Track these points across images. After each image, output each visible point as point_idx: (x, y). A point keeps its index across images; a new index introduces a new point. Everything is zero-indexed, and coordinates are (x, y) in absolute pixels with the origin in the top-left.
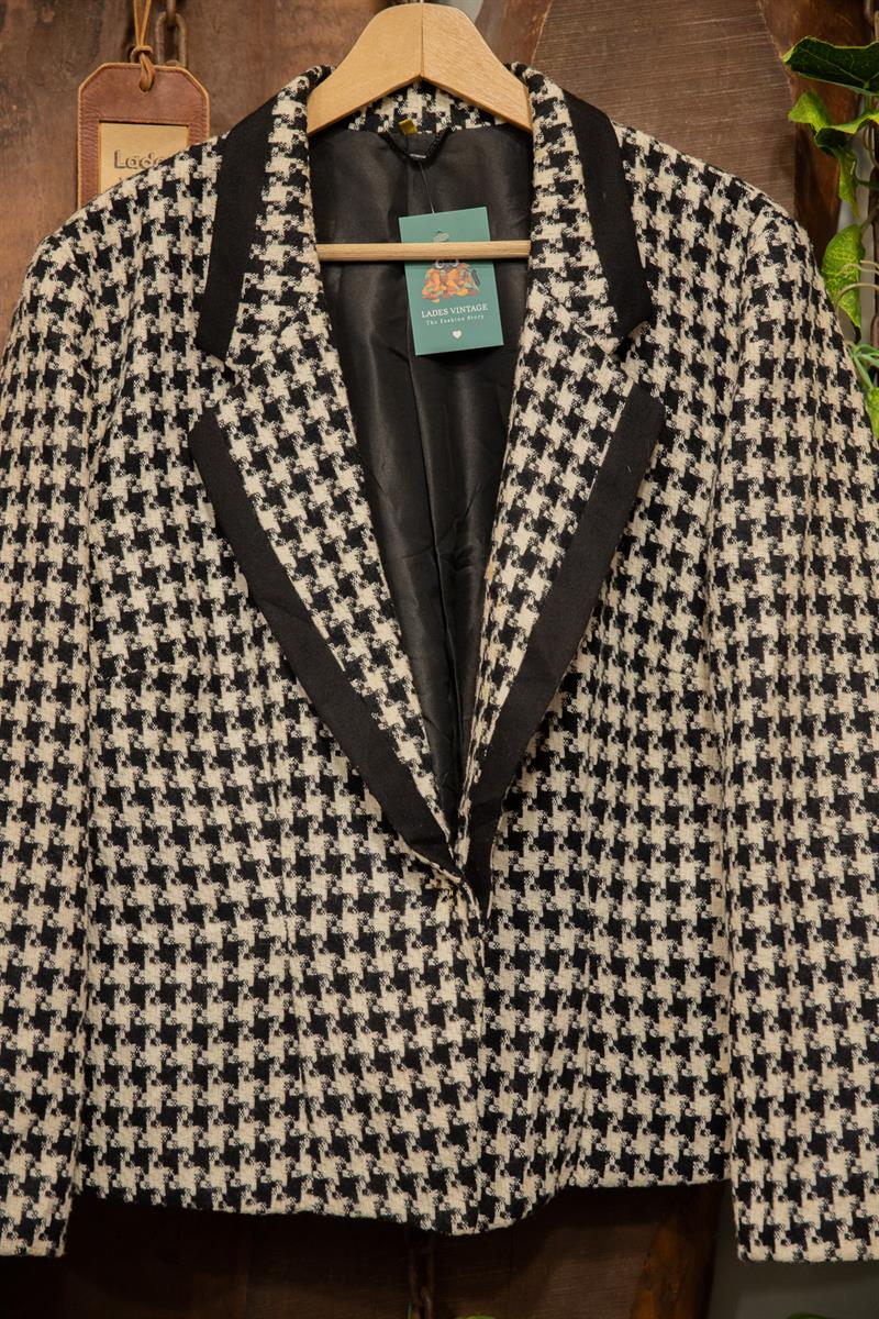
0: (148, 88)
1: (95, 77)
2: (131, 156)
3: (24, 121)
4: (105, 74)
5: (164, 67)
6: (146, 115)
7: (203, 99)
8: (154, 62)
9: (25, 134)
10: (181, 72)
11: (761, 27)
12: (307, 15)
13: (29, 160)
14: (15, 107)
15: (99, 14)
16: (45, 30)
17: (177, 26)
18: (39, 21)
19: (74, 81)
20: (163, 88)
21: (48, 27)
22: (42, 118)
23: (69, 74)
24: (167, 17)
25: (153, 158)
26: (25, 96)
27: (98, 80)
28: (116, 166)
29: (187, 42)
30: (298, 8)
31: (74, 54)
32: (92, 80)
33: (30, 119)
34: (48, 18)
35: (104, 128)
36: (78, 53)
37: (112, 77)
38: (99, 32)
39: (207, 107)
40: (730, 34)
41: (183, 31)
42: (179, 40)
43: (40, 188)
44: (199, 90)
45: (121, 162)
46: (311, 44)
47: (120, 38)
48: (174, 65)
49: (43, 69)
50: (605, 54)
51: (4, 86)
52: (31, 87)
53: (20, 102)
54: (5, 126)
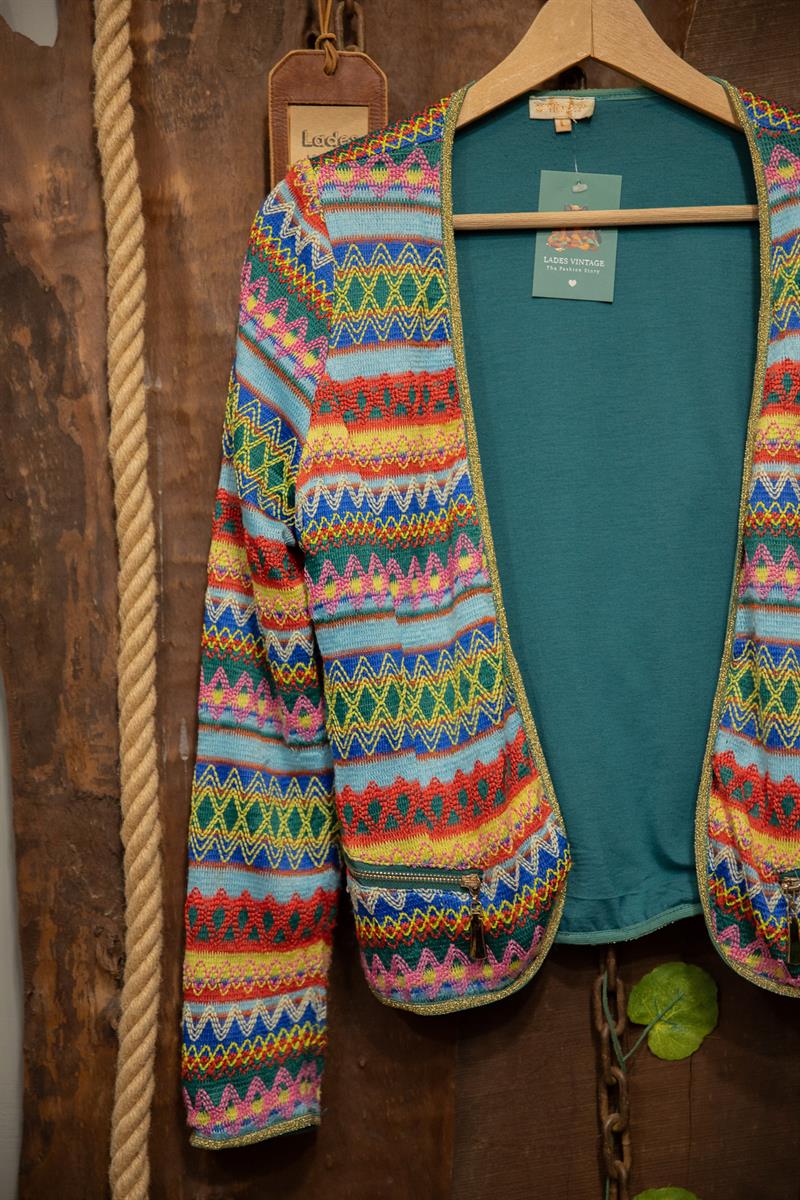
0: (331, 73)
1: (284, 63)
2: (318, 135)
3: (217, 105)
4: (293, 60)
5: (345, 52)
6: (331, 97)
7: (382, 81)
8: (337, 48)
9: (218, 117)
10: (361, 57)
13: (222, 141)
14: (208, 93)
15: (281, 3)
16: (234, 21)
17: (355, 13)
18: (228, 13)
19: (260, 67)
20: (346, 72)
21: (235, 18)
22: (232, 102)
23: (255, 61)
24: (346, 6)
25: (338, 136)
26: (217, 82)
27: (286, 66)
28: (304, 145)
29: (365, 27)
31: (260, 42)
32: (281, 66)
33: (222, 103)
34: (235, 11)
35: (293, 111)
36: (264, 41)
37: (299, 63)
38: (282, 21)
39: (386, 88)
41: (361, 17)
42: (357, 26)
43: (233, 166)
44: (378, 73)
45: (309, 140)
46: (476, 26)
47: (300, 25)
48: (353, 50)
49: (232, 56)
50: (754, 27)
51: (198, 73)
52: (222, 73)
53: (213, 88)
54: (200, 110)
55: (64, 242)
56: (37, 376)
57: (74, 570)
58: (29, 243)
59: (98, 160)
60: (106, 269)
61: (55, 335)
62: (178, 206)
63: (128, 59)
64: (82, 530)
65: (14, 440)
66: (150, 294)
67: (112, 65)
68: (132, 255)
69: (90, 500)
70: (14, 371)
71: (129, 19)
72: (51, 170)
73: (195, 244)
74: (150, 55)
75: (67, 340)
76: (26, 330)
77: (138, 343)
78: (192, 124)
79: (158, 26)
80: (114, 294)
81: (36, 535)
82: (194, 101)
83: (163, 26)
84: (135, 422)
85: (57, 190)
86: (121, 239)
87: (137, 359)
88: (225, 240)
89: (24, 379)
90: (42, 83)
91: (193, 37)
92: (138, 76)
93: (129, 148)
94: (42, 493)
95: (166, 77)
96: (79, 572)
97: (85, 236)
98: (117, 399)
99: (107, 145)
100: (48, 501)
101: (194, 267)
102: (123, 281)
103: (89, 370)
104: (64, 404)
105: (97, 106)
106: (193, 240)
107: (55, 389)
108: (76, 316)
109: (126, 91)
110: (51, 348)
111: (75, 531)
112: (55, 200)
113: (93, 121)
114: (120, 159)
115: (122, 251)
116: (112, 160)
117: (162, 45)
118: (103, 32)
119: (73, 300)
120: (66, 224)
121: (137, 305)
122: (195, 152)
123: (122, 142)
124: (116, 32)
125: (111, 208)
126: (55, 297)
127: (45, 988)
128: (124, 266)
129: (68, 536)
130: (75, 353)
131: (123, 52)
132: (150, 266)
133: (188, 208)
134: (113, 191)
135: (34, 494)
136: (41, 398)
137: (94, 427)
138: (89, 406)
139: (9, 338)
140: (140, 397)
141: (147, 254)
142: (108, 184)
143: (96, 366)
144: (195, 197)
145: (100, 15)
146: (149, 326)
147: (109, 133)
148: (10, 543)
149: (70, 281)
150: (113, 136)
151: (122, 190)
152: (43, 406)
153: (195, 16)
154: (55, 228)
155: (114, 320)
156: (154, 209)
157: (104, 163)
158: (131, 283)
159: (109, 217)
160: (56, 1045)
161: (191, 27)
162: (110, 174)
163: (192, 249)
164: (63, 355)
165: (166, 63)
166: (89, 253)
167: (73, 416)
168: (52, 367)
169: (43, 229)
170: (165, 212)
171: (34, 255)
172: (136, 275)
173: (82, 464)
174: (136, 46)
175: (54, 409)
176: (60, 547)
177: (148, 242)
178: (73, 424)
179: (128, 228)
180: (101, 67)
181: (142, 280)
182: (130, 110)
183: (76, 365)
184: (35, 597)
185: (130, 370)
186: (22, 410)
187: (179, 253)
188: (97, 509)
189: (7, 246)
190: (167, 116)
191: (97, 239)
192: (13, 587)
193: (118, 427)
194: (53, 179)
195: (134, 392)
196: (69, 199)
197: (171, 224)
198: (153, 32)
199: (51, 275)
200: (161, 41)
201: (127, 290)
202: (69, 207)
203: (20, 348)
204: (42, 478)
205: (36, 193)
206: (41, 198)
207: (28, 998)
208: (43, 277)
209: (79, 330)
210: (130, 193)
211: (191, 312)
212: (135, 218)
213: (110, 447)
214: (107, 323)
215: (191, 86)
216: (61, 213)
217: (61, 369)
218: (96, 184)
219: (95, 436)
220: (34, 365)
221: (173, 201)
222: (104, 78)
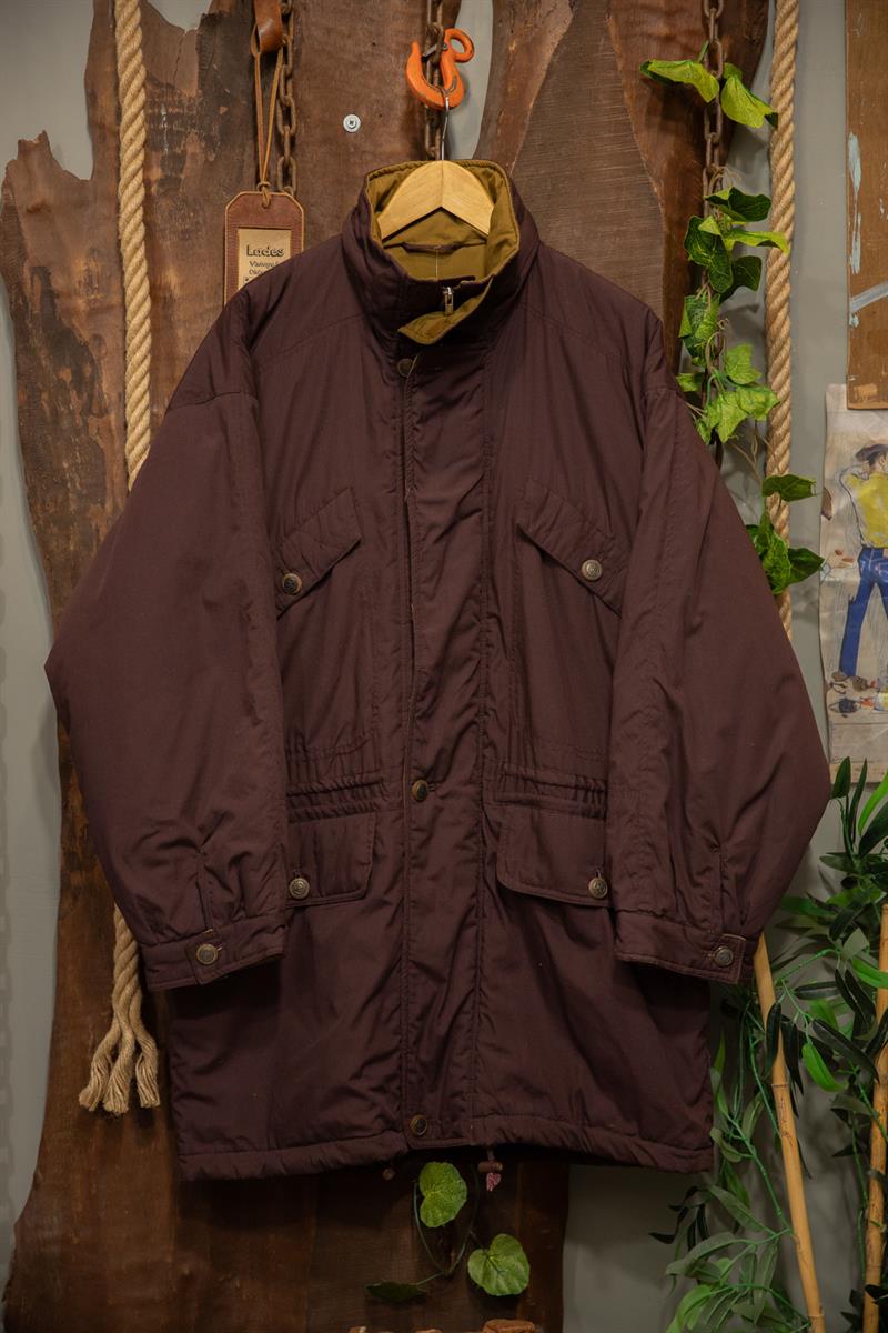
0: (267, 207)
1: (236, 200)
2: (257, 248)
3: (198, 223)
4: (242, 199)
5: (276, 193)
6: (266, 223)
7: (300, 212)
8: (270, 190)
10: (287, 196)
11: (643, 172)
12: (369, 157)
13: (200, 247)
14: (192, 214)
15: (243, 154)
16: (210, 165)
18: (207, 160)
20: (276, 207)
21: (211, 164)
22: (207, 220)
24: (285, 160)
25: (270, 249)
26: (198, 207)
27: (237, 203)
28: (248, 254)
29: (297, 174)
30: (363, 152)
32: (234, 202)
33: (201, 222)
34: (211, 159)
35: (241, 231)
36: (230, 180)
37: (246, 201)
38: (242, 168)
39: (303, 217)
40: (626, 175)
41: (295, 167)
42: (292, 174)
44: (298, 207)
45: (251, 252)
49: (209, 190)
51: (185, 201)
52: (202, 201)
53: (195, 211)
54: (187, 227)
55: (94, 312)
56: (76, 402)
57: (98, 530)
58: (71, 312)
59: (121, 260)
60: (125, 332)
61: (88, 375)
62: (170, 291)
63: (142, 191)
64: (103, 505)
65: (59, 444)
66: (153, 350)
67: (131, 198)
68: (142, 324)
69: (108, 486)
70: (60, 398)
71: (143, 166)
72: (86, 264)
73: (182, 317)
74: (154, 189)
75: (95, 378)
76: (68, 371)
77: (146, 382)
78: (181, 236)
79: (160, 170)
80: (130, 349)
81: (73, 507)
82: (183, 220)
83: (163, 170)
84: (143, 434)
85: (90, 277)
86: (135, 313)
87: (145, 393)
88: (201, 315)
89: (67, 403)
90: (82, 204)
91: (183, 177)
92: (148, 203)
93: (141, 253)
94: (77, 479)
95: (164, 204)
96: (101, 533)
97: (110, 308)
98: (132, 419)
99: (127, 250)
100: (81, 484)
101: (180, 333)
102: (136, 341)
103: (109, 398)
104: (93, 421)
105: (121, 224)
106: (180, 313)
107: (87, 410)
108: (102, 362)
109: (140, 213)
110: (85, 383)
111: (99, 505)
112: (89, 284)
113: (118, 234)
114: (135, 260)
115: (136, 321)
116: (130, 261)
117: (162, 182)
118: (125, 175)
119: (100, 351)
120: (95, 300)
121: (145, 357)
122: (182, 255)
123: (136, 249)
124: (134, 175)
125: (129, 292)
126: (87, 350)
127: (76, 801)
128: (136, 331)
129: (94, 508)
130: (100, 387)
131: (139, 188)
132: (154, 330)
133: (177, 293)
134: (130, 281)
135: (72, 479)
136: (77, 416)
137: (112, 436)
138: (109, 423)
139: (57, 376)
140: (146, 418)
141: (152, 324)
142: (127, 276)
143: (114, 396)
144: (182, 285)
145: (123, 164)
146: (152, 370)
147: (128, 243)
148: (56, 512)
149: (97, 338)
150: (131, 245)
151: (136, 280)
152: (79, 421)
153: (185, 162)
154: (88, 303)
155: (129, 367)
156: (157, 293)
157: (125, 262)
158: (141, 343)
159: (127, 298)
160: (82, 838)
161: (181, 171)
162: (129, 270)
163: (179, 320)
164: (93, 388)
165: (164, 194)
166: (112, 319)
167: (98, 429)
168: (85, 395)
169: (81, 304)
170: (161, 295)
171: (74, 321)
172: (145, 337)
173: (104, 462)
174: (147, 183)
175: (86, 424)
176: (88, 515)
177: (153, 314)
178: (98, 434)
179: (139, 306)
180: (124, 199)
181: (149, 340)
182: (142, 227)
183: (101, 395)
184: (72, 548)
185: (139, 400)
186: (65, 424)
187: (170, 322)
188: (113, 492)
189: (57, 315)
190: (165, 229)
191: (118, 311)
192: (57, 541)
193: (131, 438)
194: (88, 270)
195: (142, 415)
196: (98, 283)
197: (165, 302)
198: (156, 173)
199: (85, 335)
200: (161, 180)
201: (138, 347)
202: (98, 289)
203: (64, 382)
204: (77, 469)
205: (77, 279)
206: (80, 282)
207: (65, 807)
208: (80, 336)
209: (103, 371)
210: (142, 281)
211: (177, 363)
212: (145, 299)
213: (126, 451)
214: (126, 368)
215: (180, 210)
216: (93, 293)
217: (91, 397)
218: (118, 274)
219: (113, 442)
220: (73, 394)
221: (167, 287)
222: (126, 206)
